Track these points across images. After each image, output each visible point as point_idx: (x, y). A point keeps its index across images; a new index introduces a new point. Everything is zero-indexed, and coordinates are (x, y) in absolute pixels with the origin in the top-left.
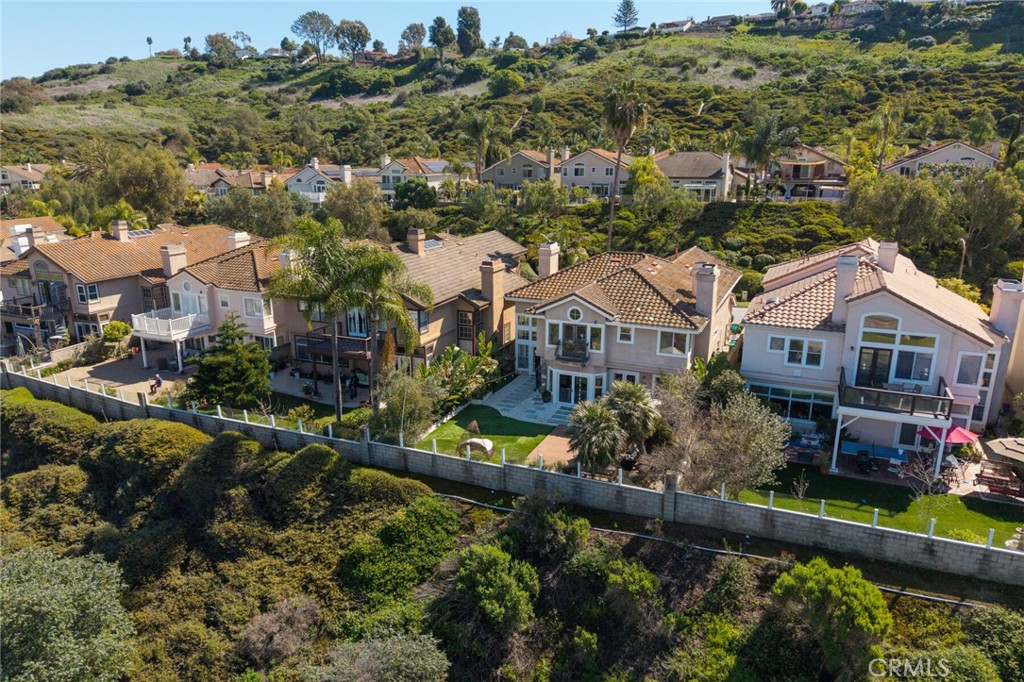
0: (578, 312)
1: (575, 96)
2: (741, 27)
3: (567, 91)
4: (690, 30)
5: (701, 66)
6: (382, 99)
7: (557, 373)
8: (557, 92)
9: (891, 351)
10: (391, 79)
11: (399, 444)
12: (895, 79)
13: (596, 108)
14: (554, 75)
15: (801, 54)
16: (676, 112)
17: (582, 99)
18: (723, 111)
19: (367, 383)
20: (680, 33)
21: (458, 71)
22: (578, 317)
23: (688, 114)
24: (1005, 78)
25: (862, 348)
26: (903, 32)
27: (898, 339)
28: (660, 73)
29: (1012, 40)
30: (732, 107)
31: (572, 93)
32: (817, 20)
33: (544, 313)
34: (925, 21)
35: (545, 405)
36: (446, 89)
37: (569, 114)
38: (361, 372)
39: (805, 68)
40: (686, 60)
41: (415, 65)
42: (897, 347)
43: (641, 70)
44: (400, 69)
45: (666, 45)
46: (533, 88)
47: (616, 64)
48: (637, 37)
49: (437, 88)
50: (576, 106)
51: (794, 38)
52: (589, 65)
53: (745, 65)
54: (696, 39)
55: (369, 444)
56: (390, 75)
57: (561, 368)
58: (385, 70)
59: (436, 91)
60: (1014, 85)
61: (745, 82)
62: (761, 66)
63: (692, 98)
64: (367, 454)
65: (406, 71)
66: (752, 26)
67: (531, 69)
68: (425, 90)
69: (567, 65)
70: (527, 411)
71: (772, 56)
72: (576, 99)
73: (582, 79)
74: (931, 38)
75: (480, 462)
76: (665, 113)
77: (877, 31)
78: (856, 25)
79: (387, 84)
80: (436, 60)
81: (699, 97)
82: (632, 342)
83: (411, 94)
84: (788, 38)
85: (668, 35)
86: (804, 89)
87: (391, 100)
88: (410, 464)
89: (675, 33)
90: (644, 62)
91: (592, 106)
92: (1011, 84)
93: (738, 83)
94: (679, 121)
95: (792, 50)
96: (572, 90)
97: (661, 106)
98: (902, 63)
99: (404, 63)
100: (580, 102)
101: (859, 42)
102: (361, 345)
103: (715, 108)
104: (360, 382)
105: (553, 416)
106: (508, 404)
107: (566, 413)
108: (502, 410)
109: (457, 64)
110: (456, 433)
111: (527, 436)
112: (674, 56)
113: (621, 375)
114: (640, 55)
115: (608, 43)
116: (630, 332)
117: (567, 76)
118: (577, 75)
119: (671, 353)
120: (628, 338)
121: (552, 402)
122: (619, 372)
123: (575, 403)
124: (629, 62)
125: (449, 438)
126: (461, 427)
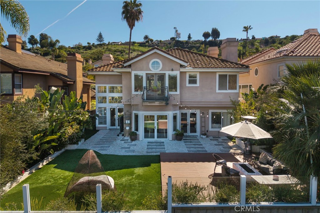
2: (136, 44)
4: (121, 44)
5: (127, 52)
7: (142, 115)
20: (118, 45)
26: (180, 48)
28: (114, 54)
31: (85, 58)
32: (157, 44)
34: (185, 45)
35: (134, 142)
40: (122, 50)
47: (99, 50)
48: (105, 45)
52: (90, 51)
54: (123, 46)
57: (146, 109)
66: (139, 44)
69: (81, 51)
70: (122, 148)
73: (88, 54)
82: (198, 85)
84: (150, 48)
85: (115, 45)
89: (117, 45)
90: (108, 51)
105: (148, 148)
106: (102, 145)
107: (156, 145)
108: (99, 150)
109: (40, 50)
110: (56, 176)
111: (141, 167)
112: (118, 49)
113: (186, 114)
114: (106, 49)
115: (95, 46)
116: (196, 77)
117: (82, 53)
118: (86, 53)
119: (227, 90)
120: (194, 82)
121: (139, 140)
122: (184, 111)
123: (158, 138)
124: (103, 50)
125: (48, 184)
126: (62, 169)
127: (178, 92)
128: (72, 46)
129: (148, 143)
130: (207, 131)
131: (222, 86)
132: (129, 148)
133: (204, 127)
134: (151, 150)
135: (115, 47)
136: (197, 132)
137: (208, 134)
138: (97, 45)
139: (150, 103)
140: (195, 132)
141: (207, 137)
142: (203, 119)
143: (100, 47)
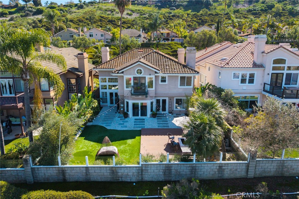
0: (141, 70)
1: (79, 18)
3: (76, 17)
5: (117, 11)
6: (4, 19)
7: (131, 102)
8: (72, 17)
9: (283, 74)
10: (7, 13)
11: (58, 164)
12: (170, 16)
13: (87, 22)
14: (70, 12)
15: (144, 10)
16: (112, 24)
17: (81, 19)
18: (126, 24)
19: (19, 123)
21: (34, 10)
22: (141, 73)
23: (116, 24)
24: (196, 17)
25: (272, 73)
26: (168, 6)
27: (286, 68)
28: (105, 13)
29: (193, 9)
30: (129, 23)
31: (78, 17)
32: (146, 2)
33: (123, 72)
34: (172, 4)
35: (126, 119)
36: (30, 16)
37: (78, 23)
38: (13, 117)
39: (146, 14)
40: (112, 9)
41: (17, 8)
42: (285, 72)
43: (99, 12)
44: (10, 9)
45: (105, 5)
46: (64, 15)
47: (91, 10)
48: (95, 3)
49: (27, 15)
50: (80, 21)
51: (140, 6)
52: (82, 10)
53: (129, 12)
55: (32, 168)
56: (7, 11)
57: (133, 99)
58: (4, 9)
59: (26, 16)
60: (198, 19)
61: (130, 16)
62: (134, 12)
63: (116, 20)
64: (31, 176)
65: (13, 10)
67: (61, 10)
68: (22, 16)
69: (74, 9)
70: (120, 124)
71: (136, 10)
72: (79, 19)
73: (80, 14)
74: (175, 8)
75: (123, 166)
76: (109, 24)
77: (161, 5)
78: (156, 4)
79: (6, 14)
80: (25, 7)
81: (119, 19)
82: (167, 83)
83: (16, 17)
84: (139, 6)
85: (105, 3)
86: (148, 18)
87: (8, 19)
88: (67, 176)
89: (107, 3)
90: (99, 10)
91: (85, 21)
92: (197, 18)
93: (128, 17)
94: (114, 26)
95: (141, 9)
96: (77, 16)
97: (108, 22)
98: (171, 13)
99: (12, 7)
100: (81, 20)
101: (157, 8)
102: (14, 100)
103: (124, 22)
104: (12, 123)
105: (135, 125)
106: (107, 122)
107: (140, 122)
108: (106, 126)
109: (33, 8)
110: (87, 145)
111: (130, 139)
112: (108, 9)
113: (159, 100)
114: (98, 8)
115: (87, 4)
116: (165, 78)
117: (75, 12)
118: (78, 12)
119: (185, 86)
120: (165, 81)
121: (129, 118)
122: (158, 98)
123: (141, 116)
124: (95, 9)
125: (85, 149)
126: (89, 140)
127: (154, 88)
128: (64, 4)
129: (135, 119)
130: (173, 111)
131: (182, 84)
132: (123, 124)
133: (171, 108)
134: (136, 126)
135: (105, 6)
136: (166, 111)
137: (173, 112)
138: (88, 3)
139: (136, 96)
140: (165, 111)
141: (172, 114)
142: (170, 103)
143: (91, 6)
